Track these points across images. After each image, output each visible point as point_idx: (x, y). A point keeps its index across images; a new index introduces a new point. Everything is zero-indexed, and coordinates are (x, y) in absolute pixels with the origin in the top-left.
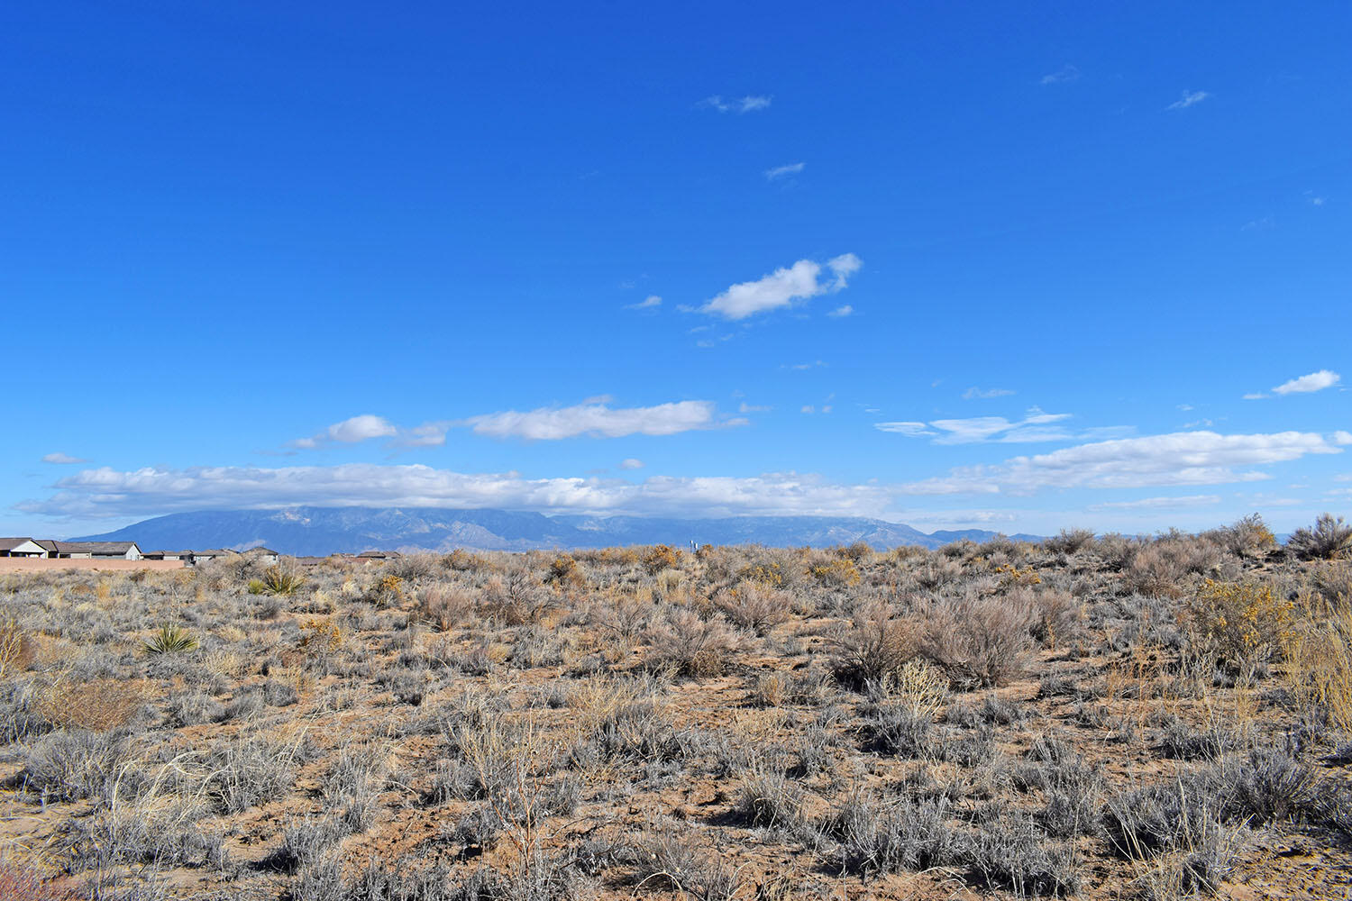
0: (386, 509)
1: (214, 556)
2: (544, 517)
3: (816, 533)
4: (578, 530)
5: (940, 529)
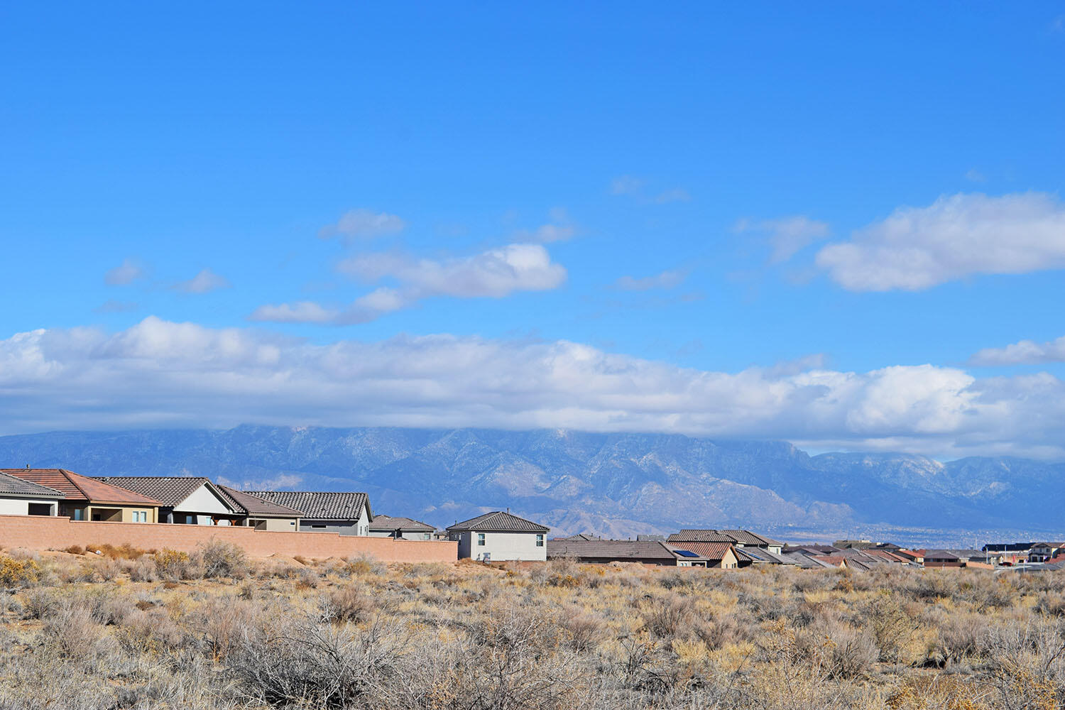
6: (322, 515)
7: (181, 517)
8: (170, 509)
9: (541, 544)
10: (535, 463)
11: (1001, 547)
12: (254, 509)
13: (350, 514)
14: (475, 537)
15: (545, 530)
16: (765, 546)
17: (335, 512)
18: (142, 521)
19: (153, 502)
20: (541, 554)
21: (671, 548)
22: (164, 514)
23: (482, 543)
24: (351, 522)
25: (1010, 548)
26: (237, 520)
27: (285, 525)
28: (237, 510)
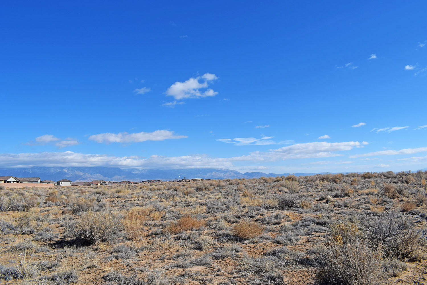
0: (67, 167)
1: (49, 183)
2: (121, 169)
3: (209, 174)
4: (132, 174)
5: (247, 172)
6: (32, 181)
7: (8, 182)
8: (6, 181)
9: (70, 183)
10: (81, 171)
11: (144, 181)
12: (21, 180)
13: (37, 180)
14: (61, 183)
15: (71, 181)
16: (105, 182)
17: (34, 180)
18: (1, 183)
19: (3, 180)
20: (71, 185)
21: (90, 183)
22: (5, 182)
23: (62, 183)
24: (37, 182)
25: (146, 181)
26: (18, 182)
27: (26, 182)
28: (18, 180)
